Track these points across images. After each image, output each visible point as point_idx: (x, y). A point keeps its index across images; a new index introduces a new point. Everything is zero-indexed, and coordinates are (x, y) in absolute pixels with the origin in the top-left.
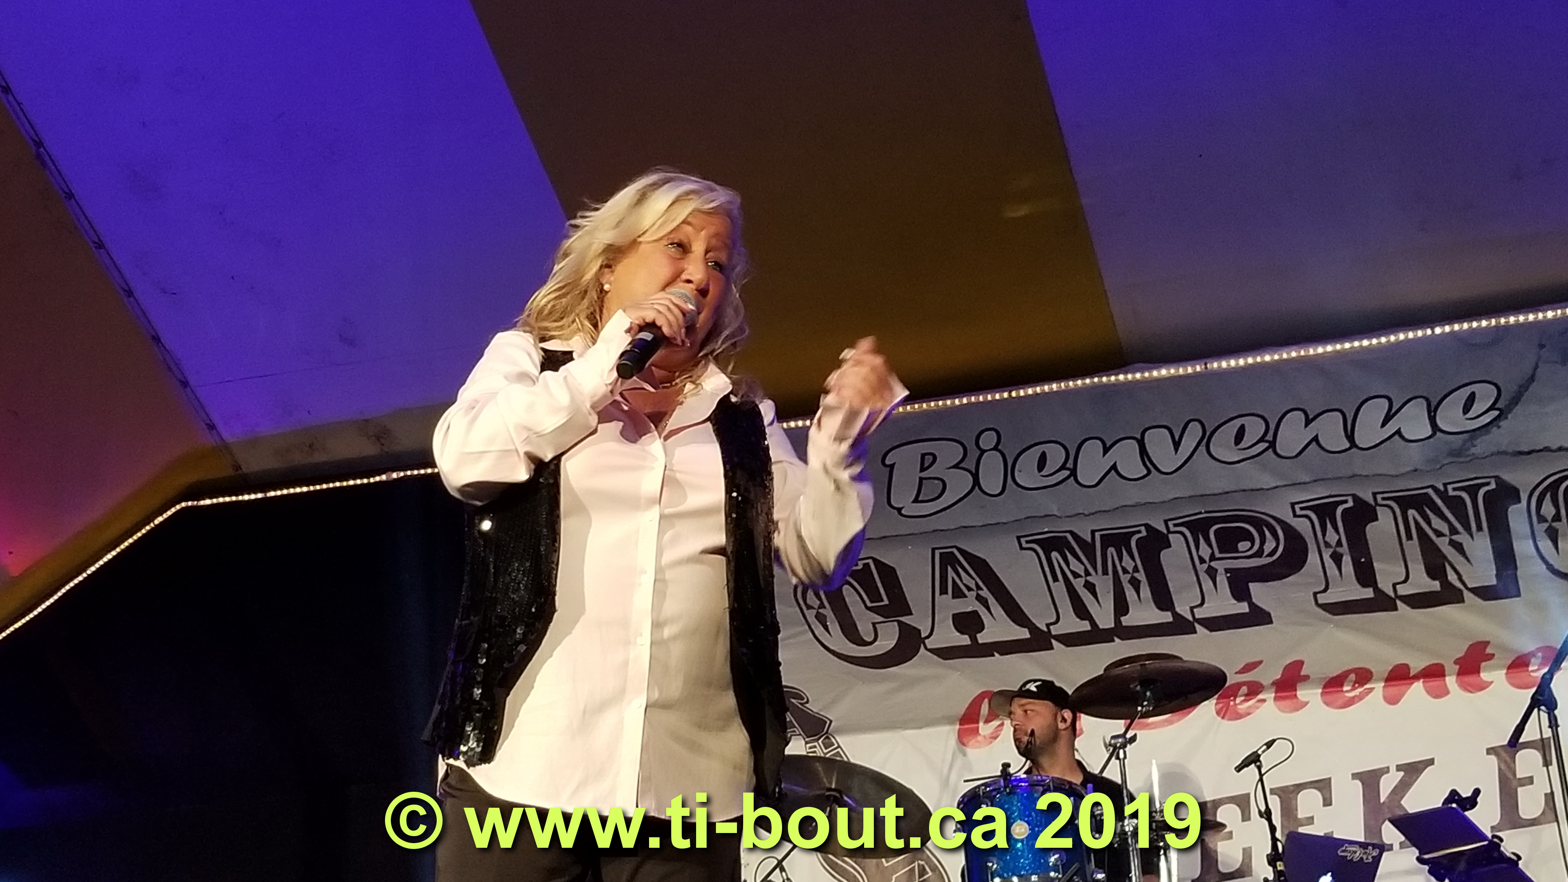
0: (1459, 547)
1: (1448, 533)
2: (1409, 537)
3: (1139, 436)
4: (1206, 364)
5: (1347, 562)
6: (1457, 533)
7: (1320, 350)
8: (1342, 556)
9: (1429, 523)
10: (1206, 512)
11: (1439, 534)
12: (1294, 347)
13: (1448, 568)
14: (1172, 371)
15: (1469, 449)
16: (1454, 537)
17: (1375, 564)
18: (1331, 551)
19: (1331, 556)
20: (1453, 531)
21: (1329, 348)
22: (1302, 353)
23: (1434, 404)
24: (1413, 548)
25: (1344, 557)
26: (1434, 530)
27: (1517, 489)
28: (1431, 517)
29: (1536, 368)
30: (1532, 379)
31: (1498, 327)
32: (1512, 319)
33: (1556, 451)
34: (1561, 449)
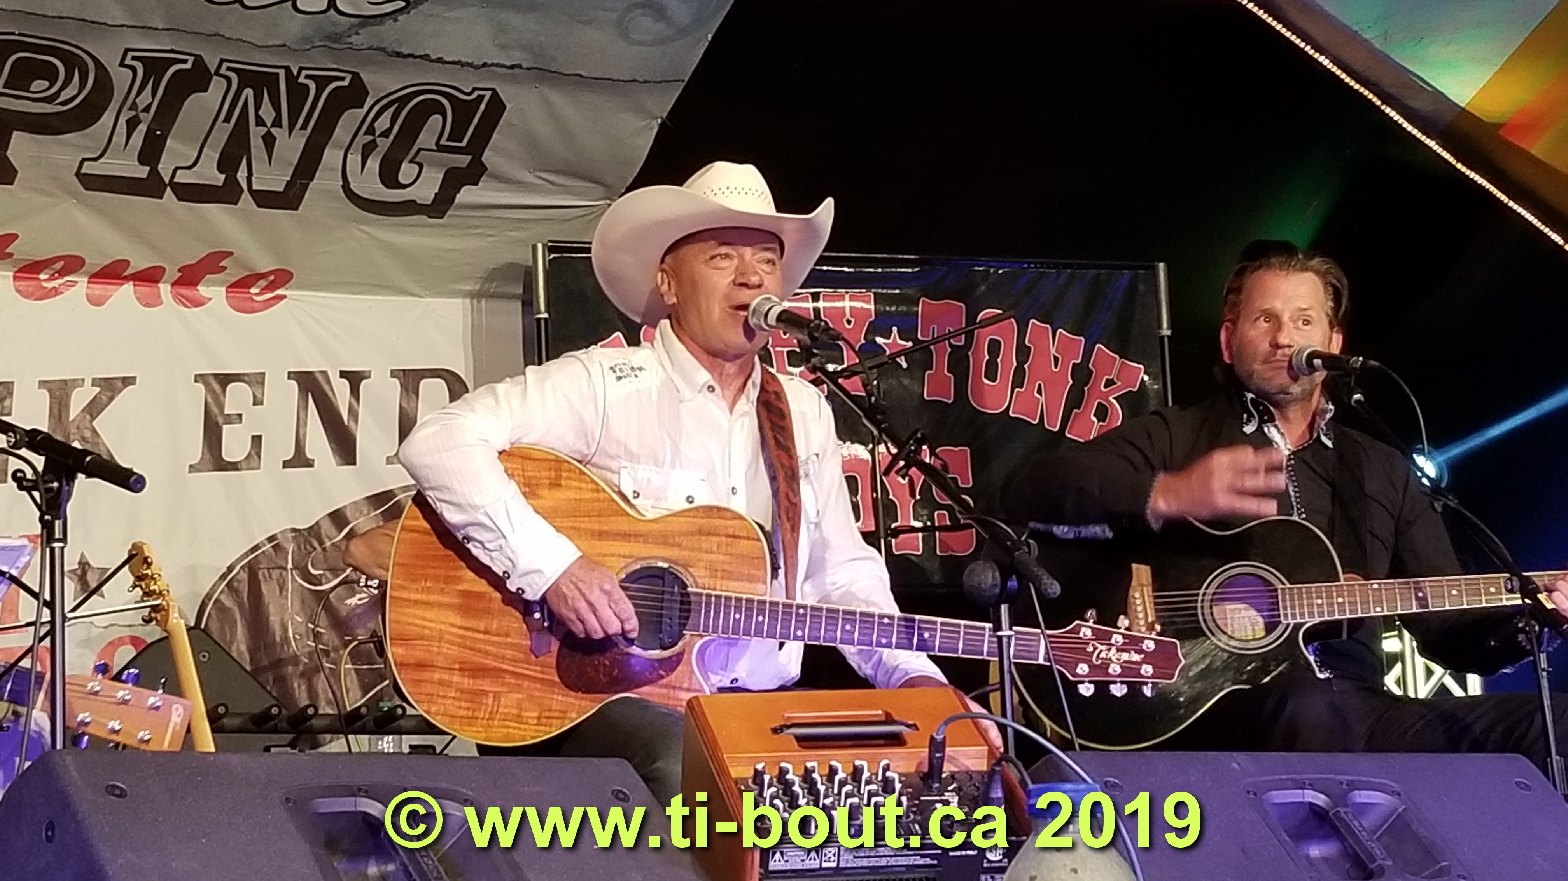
0: (269, 141)
1: (269, 125)
2: (227, 120)
5: (141, 132)
6: (280, 126)
8: (139, 122)
9: (258, 108)
11: (260, 122)
13: (244, 162)
15: (349, 36)
16: (274, 130)
17: (169, 141)
18: (132, 114)
19: (127, 121)
20: (277, 123)
24: (223, 132)
25: (140, 126)
26: (258, 116)
27: (367, 93)
28: (264, 101)
33: (432, 61)
34: (440, 61)
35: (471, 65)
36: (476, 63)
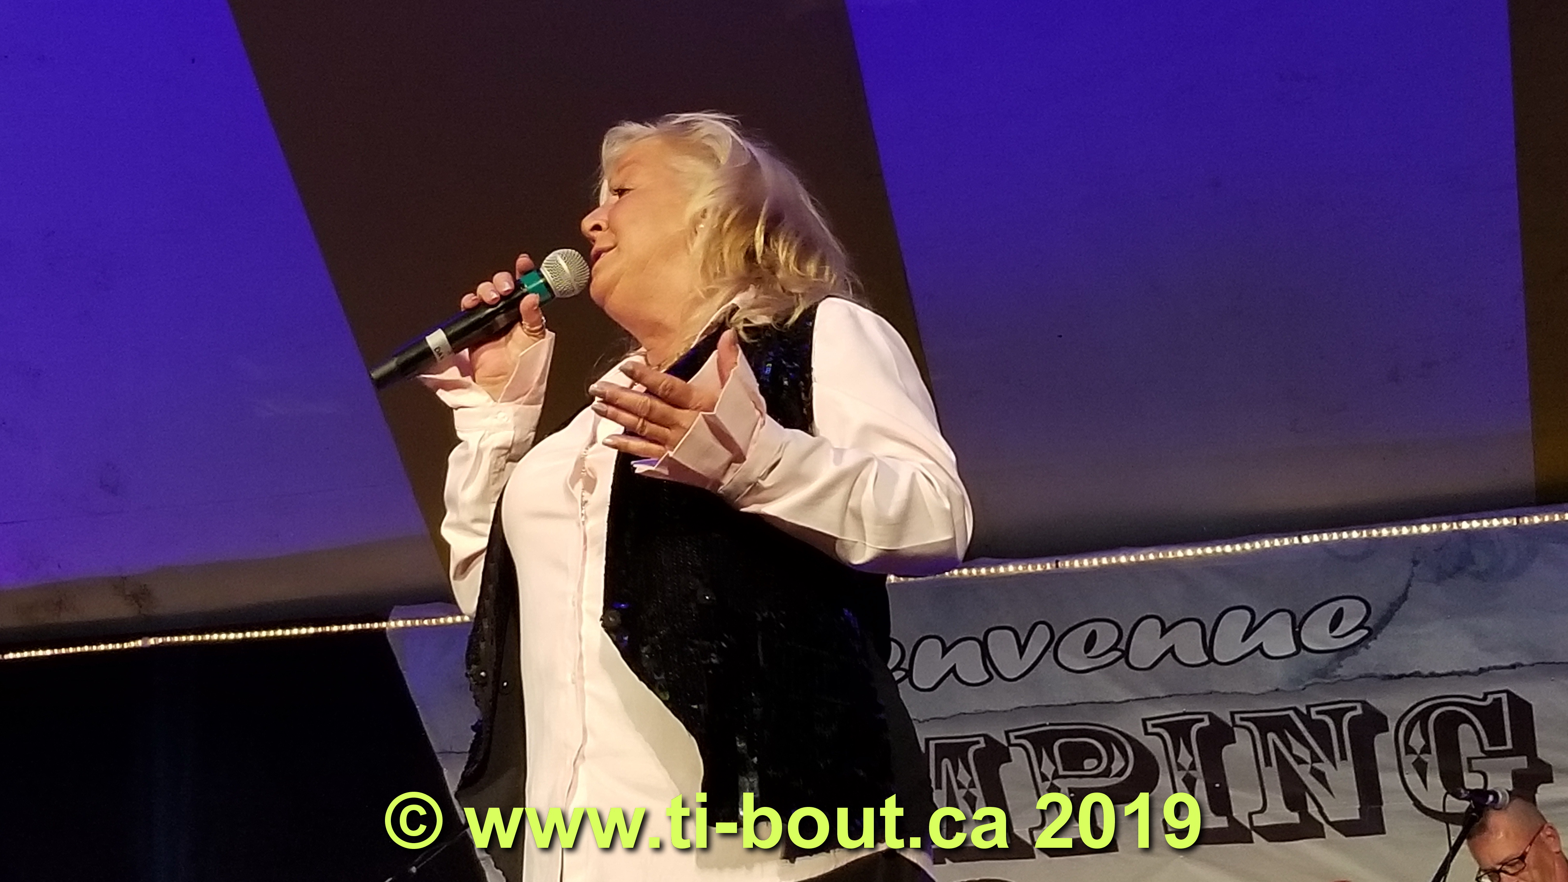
0: (1320, 776)
1: (1309, 761)
2: (1268, 763)
3: (982, 639)
4: (1057, 562)
5: (1200, 787)
6: (1320, 761)
7: (1180, 554)
8: (1195, 780)
9: (1289, 748)
10: (1051, 724)
11: (1300, 761)
12: (1152, 549)
13: (1308, 799)
14: (1020, 568)
15: (1334, 670)
16: (1317, 765)
17: (1230, 790)
18: (1183, 774)
19: (1184, 780)
20: (1316, 759)
21: (1189, 552)
22: (1161, 556)
23: (1299, 618)
24: (1272, 776)
25: (1197, 783)
26: (1295, 757)
27: (1385, 719)
28: (1291, 742)
29: (1409, 585)
30: (1404, 597)
31: (1370, 539)
32: (1385, 532)
33: (1427, 676)
34: (1433, 675)
35: (1467, 673)
36: (1472, 670)
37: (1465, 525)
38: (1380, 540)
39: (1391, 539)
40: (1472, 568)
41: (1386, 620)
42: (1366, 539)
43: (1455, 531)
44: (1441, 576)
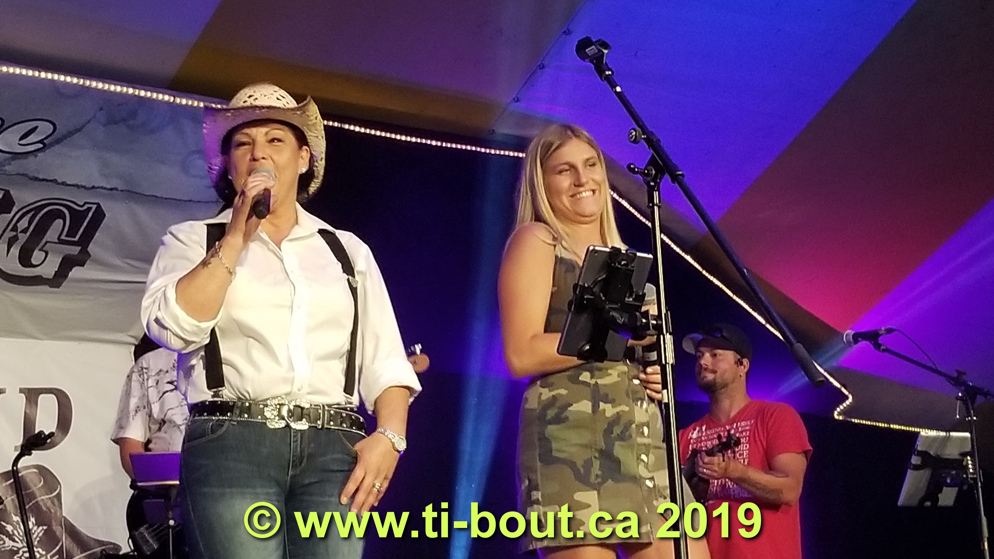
29: (89, 122)
30: (79, 130)
31: (83, 86)
32: (94, 84)
33: (59, 184)
34: (64, 184)
35: (84, 187)
36: (87, 186)
37: (143, 93)
38: (89, 88)
39: (96, 89)
40: (131, 122)
41: (58, 141)
42: (81, 85)
43: (136, 96)
44: (111, 121)
